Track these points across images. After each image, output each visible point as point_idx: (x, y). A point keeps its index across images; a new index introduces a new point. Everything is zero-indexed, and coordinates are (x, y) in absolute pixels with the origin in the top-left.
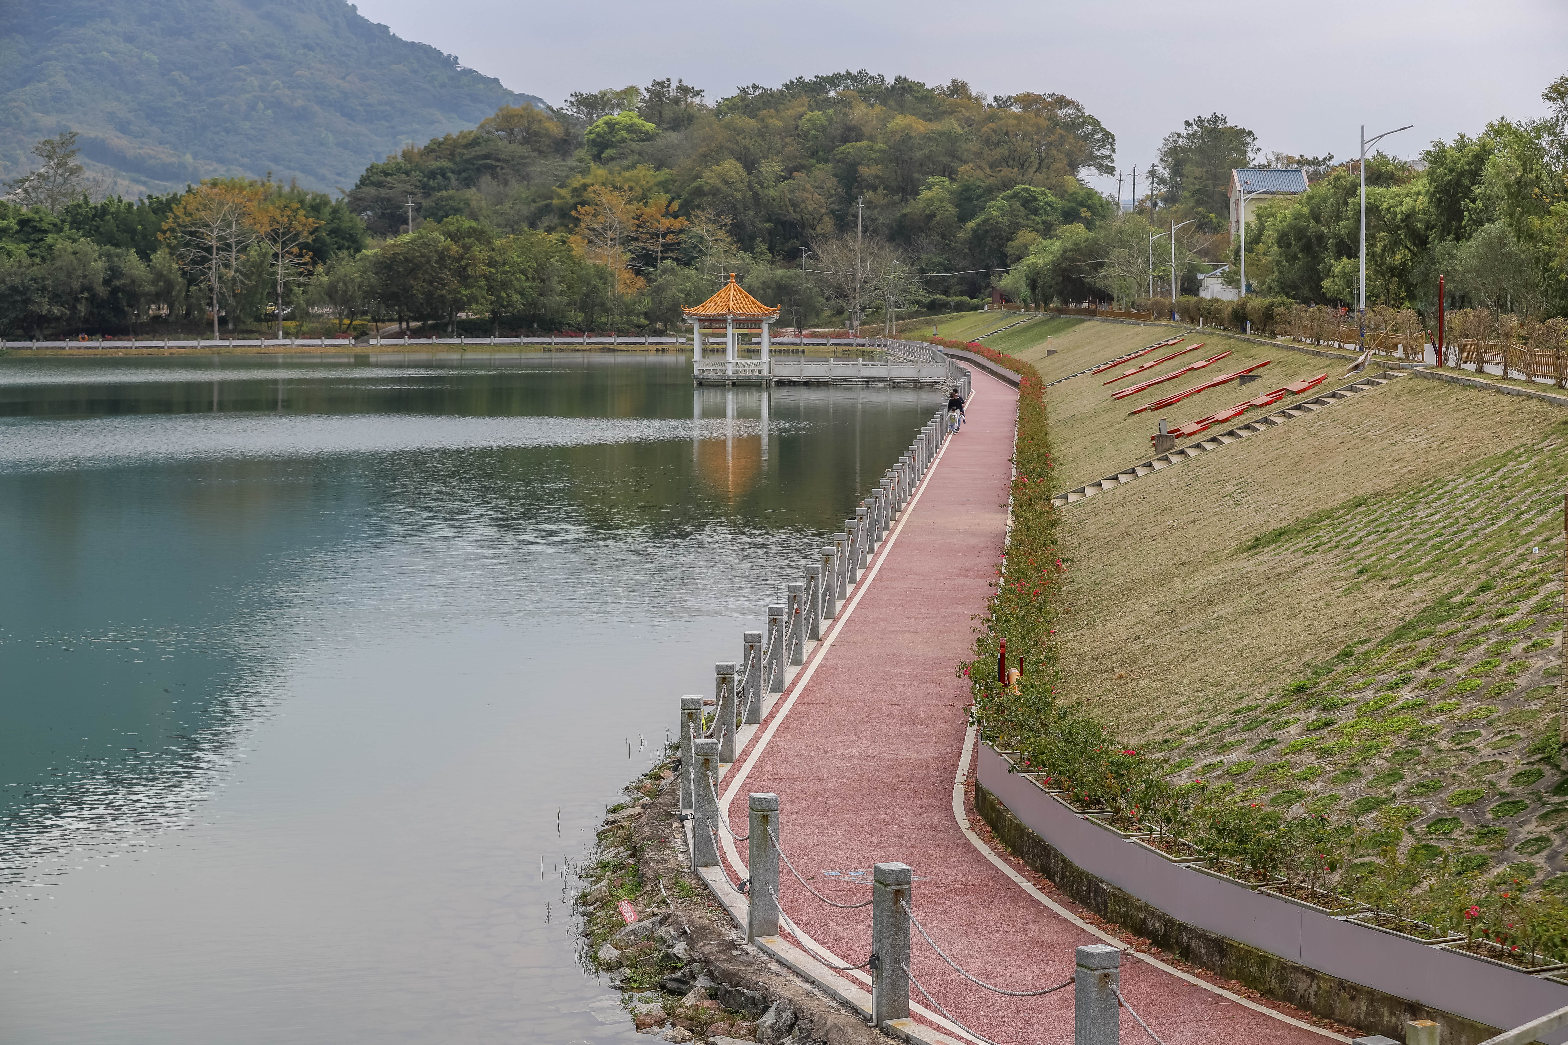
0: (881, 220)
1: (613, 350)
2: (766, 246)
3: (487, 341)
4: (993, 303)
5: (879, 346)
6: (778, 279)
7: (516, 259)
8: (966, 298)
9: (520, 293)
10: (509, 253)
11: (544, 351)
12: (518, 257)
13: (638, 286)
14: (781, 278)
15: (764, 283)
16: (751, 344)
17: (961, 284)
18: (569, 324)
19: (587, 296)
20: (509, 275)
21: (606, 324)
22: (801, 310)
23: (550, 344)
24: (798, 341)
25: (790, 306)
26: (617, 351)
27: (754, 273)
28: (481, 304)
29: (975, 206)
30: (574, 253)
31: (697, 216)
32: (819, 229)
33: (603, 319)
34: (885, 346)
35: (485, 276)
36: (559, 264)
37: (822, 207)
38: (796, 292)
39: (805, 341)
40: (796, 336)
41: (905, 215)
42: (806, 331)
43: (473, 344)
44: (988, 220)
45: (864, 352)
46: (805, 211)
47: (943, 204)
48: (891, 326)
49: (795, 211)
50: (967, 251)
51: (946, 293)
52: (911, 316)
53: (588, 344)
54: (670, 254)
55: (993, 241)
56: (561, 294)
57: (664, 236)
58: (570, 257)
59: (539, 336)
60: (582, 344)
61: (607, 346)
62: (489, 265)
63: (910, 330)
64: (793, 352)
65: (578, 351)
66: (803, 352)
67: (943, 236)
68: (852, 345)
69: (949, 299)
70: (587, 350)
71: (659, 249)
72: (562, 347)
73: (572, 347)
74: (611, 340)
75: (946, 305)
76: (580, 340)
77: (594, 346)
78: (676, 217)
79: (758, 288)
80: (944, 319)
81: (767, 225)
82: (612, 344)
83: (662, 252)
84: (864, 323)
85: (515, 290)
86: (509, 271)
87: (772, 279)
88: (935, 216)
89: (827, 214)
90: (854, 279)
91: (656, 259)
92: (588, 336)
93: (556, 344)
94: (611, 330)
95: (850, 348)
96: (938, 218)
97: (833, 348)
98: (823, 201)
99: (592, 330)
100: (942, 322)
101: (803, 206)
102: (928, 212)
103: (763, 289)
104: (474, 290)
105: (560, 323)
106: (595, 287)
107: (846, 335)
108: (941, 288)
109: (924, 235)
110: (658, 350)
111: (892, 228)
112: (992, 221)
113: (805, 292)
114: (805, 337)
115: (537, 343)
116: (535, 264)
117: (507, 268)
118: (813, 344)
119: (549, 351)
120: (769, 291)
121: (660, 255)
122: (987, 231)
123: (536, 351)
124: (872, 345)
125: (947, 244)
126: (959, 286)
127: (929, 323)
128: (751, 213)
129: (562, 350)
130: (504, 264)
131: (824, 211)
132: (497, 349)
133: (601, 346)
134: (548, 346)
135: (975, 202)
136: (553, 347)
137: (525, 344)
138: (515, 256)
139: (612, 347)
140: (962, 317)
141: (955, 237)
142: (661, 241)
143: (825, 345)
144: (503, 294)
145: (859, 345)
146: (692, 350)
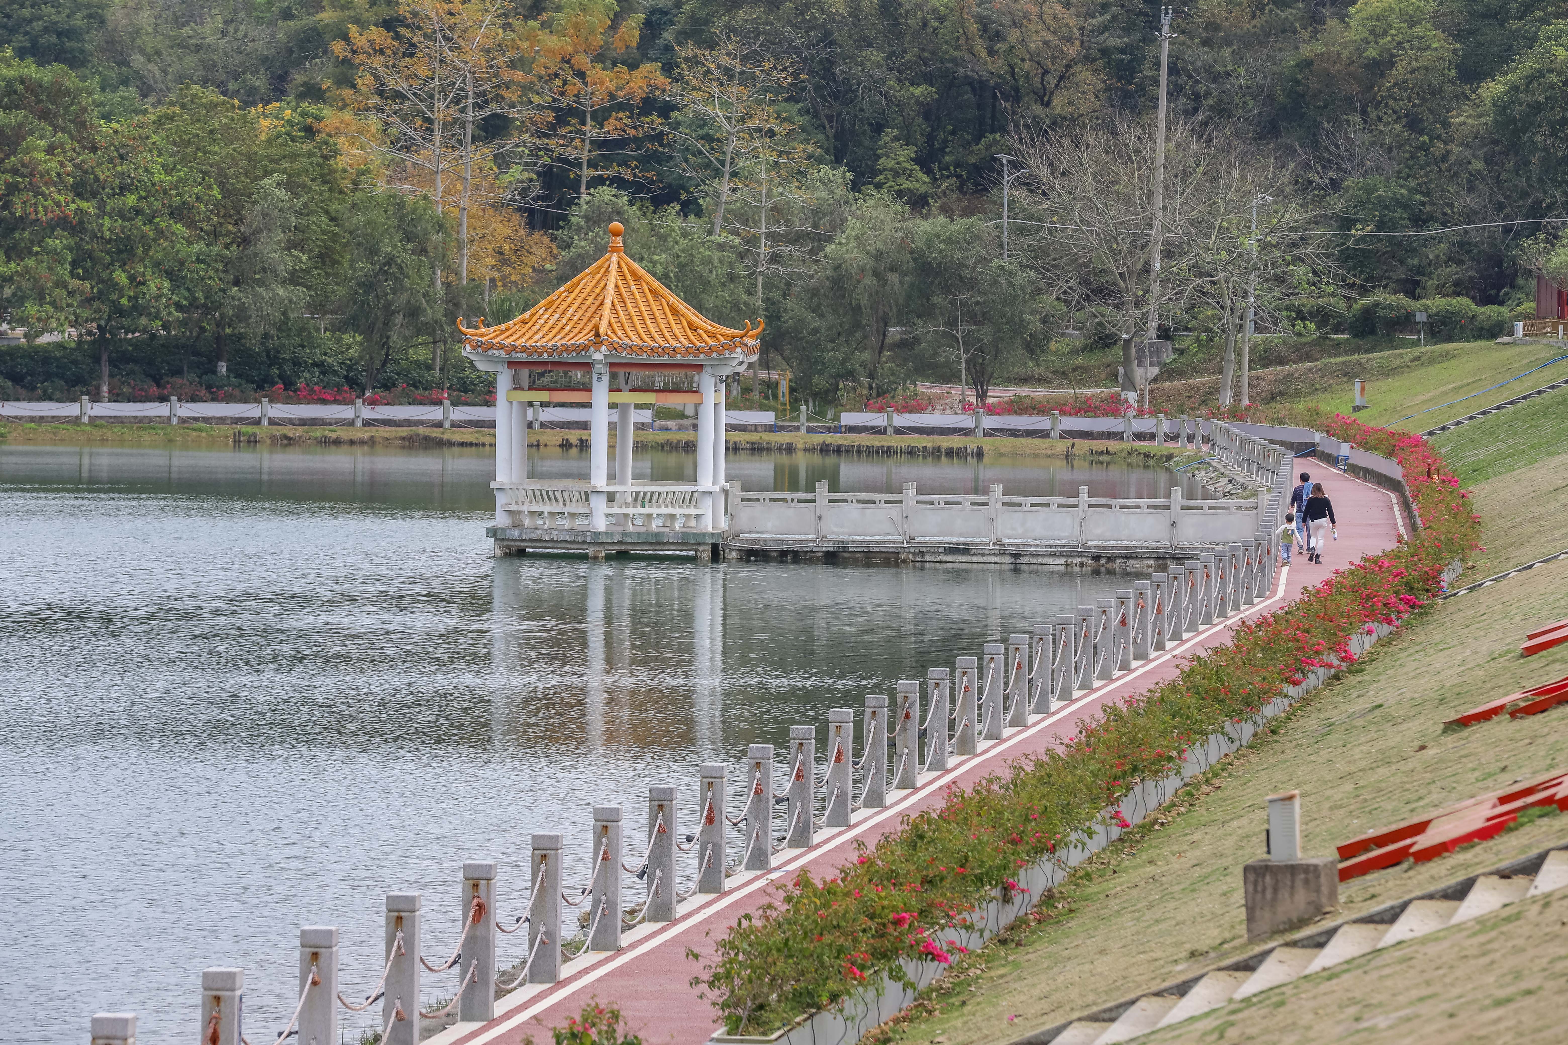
0: (1242, 77)
1: (440, 444)
2: (911, 151)
3: (71, 409)
4: (1538, 315)
5: (1191, 438)
6: (920, 244)
7: (159, 176)
8: (1464, 303)
9: (170, 275)
10: (143, 157)
11: (237, 442)
12: (168, 170)
13: (533, 260)
14: (929, 242)
15: (878, 256)
16: (837, 430)
17: (1459, 262)
18: (320, 365)
19: (368, 286)
20: (139, 221)
21: (429, 368)
22: (986, 334)
23: (257, 422)
24: (967, 422)
25: (952, 323)
26: (451, 444)
27: (853, 226)
28: (53, 304)
29: (1514, 35)
30: (340, 162)
31: (695, 62)
32: (1059, 106)
33: (421, 354)
34: (1206, 440)
35: (63, 223)
36: (283, 194)
37: (1070, 40)
38: (972, 284)
39: (990, 422)
40: (966, 408)
41: (1307, 64)
42: (998, 394)
43: (32, 419)
44: (1541, 73)
45: (1148, 456)
46: (1021, 52)
47: (1417, 30)
48: (1238, 379)
49: (991, 52)
50: (1478, 165)
51: (1411, 288)
52: (1303, 353)
53: (367, 423)
54: (614, 171)
55: (1554, 134)
56: (293, 279)
57: (600, 117)
58: (327, 178)
59: (229, 399)
60: (351, 423)
61: (421, 431)
62: (79, 190)
63: (1297, 394)
64: (950, 453)
65: (337, 442)
66: (979, 454)
67: (1414, 124)
68: (1118, 436)
69: (1414, 305)
70: (362, 442)
71: (585, 155)
72: (289, 431)
73: (319, 432)
74: (434, 413)
75: (1405, 322)
76: (345, 412)
77: (383, 432)
78: (633, 66)
79: (863, 269)
80: (1396, 363)
81: (917, 91)
82: (439, 425)
83: (592, 164)
84: (1169, 373)
85: (157, 264)
86: (138, 212)
87: (902, 247)
88: (1392, 64)
89: (1088, 59)
90: (1140, 244)
91: (575, 185)
92: (373, 403)
93: (272, 422)
94: (440, 386)
95: (1113, 445)
96: (1399, 71)
97: (1062, 446)
98: (1072, 22)
99: (388, 385)
100: (1388, 372)
101: (1014, 35)
102: (1371, 52)
103: (876, 274)
104: (31, 262)
105: (297, 363)
106: (390, 260)
107: (1113, 407)
108: (1401, 273)
109: (1356, 119)
110: (566, 445)
111: (1271, 98)
112: (1553, 78)
113: (995, 282)
114: (991, 410)
115: (221, 420)
116: (216, 192)
117: (131, 200)
118: (1014, 433)
119: (253, 441)
120: (893, 278)
121: (587, 173)
122: (1537, 108)
123: (212, 444)
124: (1175, 437)
125: (1424, 148)
126: (1454, 268)
127: (1349, 374)
128: (876, 56)
129: (289, 442)
130: (123, 189)
131: (1072, 50)
132: (97, 433)
133: (404, 431)
134: (249, 429)
135: (1514, 24)
136: (263, 431)
137: (183, 421)
138: (156, 168)
139: (436, 433)
140: (1447, 356)
141: (1446, 124)
142: (591, 130)
143: (1044, 434)
144: (120, 276)
145: (1139, 436)
146: (691, 448)
